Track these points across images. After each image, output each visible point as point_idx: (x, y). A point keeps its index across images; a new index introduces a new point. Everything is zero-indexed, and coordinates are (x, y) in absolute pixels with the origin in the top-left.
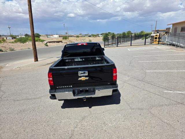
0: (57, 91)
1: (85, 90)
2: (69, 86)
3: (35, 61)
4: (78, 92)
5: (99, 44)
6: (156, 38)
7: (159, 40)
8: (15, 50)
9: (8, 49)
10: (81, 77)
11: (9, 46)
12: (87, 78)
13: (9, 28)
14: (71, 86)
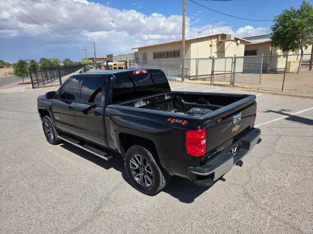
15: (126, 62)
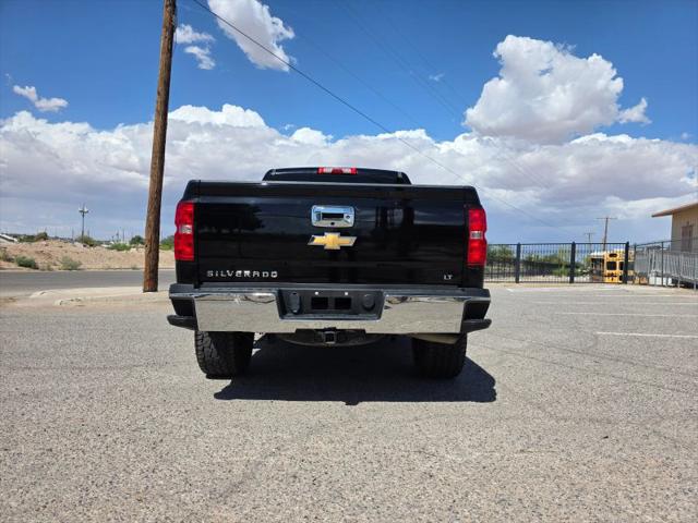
0: (205, 288)
1: (336, 299)
2: (265, 274)
3: (145, 291)
4: (301, 304)
5: (403, 174)
6: (612, 266)
7: (626, 272)
8: (82, 267)
9: (58, 263)
10: (321, 232)
11: (65, 254)
12: (349, 241)
13: (80, 214)
14: (274, 275)
15: (627, 244)
